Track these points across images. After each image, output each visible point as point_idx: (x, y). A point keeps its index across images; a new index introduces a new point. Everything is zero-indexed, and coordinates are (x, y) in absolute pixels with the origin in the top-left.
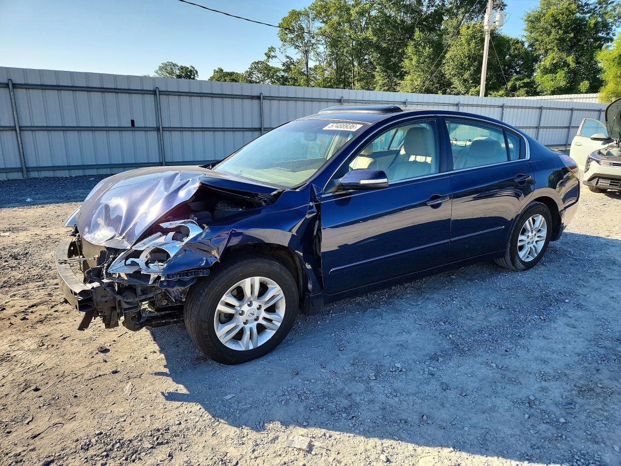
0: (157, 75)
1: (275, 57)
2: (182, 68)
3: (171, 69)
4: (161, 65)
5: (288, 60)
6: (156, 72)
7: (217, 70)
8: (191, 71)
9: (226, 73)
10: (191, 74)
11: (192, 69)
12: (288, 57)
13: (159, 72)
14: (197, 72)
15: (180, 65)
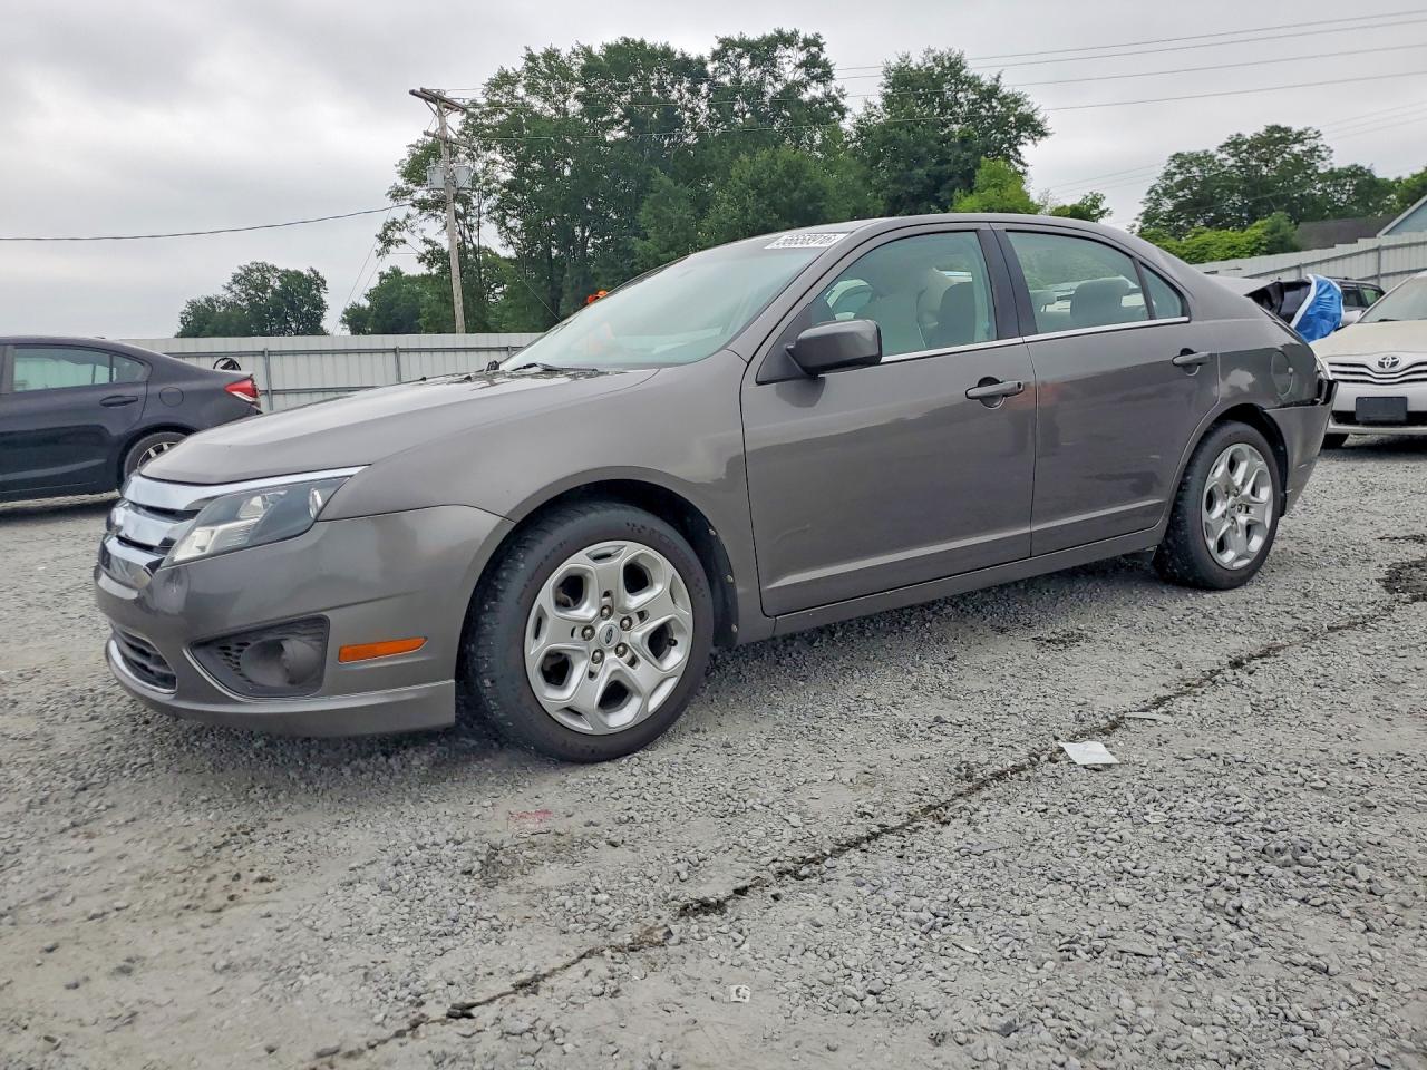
0: (229, 296)
1: (404, 242)
2: (286, 273)
3: (264, 277)
4: (239, 271)
5: (429, 247)
6: (228, 288)
7: (387, 271)
8: (309, 281)
9: (408, 277)
10: (310, 289)
11: (313, 276)
12: (426, 241)
13: (236, 288)
14: (324, 282)
15: (281, 266)
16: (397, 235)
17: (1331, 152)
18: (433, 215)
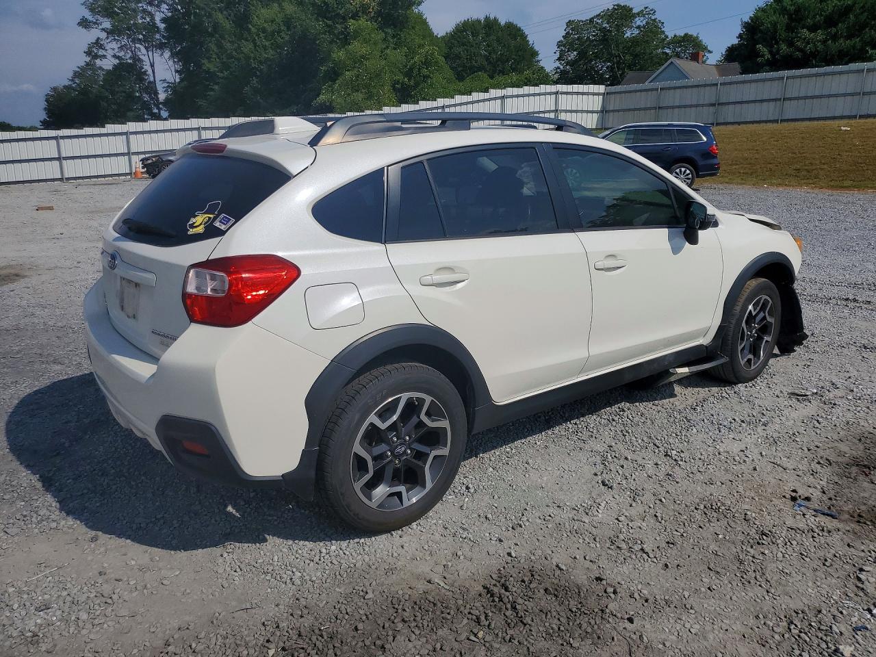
16: (101, 52)
17: (663, 23)
18: (115, 39)
